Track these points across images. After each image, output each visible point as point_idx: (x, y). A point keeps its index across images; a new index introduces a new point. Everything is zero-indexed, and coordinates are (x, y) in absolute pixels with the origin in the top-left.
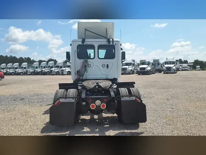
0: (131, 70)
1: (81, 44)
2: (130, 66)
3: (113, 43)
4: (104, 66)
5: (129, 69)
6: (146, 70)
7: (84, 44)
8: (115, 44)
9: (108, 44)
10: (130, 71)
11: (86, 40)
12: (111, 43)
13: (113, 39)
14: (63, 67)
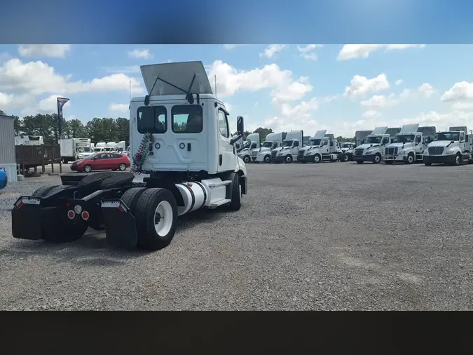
0: (411, 154)
1: (144, 105)
2: (406, 144)
3: (198, 102)
4: (182, 146)
5: (405, 150)
6: (444, 154)
7: (149, 105)
8: (203, 104)
9: (189, 104)
10: (407, 155)
11: (152, 98)
12: (195, 103)
13: (198, 95)
14: (258, 145)
